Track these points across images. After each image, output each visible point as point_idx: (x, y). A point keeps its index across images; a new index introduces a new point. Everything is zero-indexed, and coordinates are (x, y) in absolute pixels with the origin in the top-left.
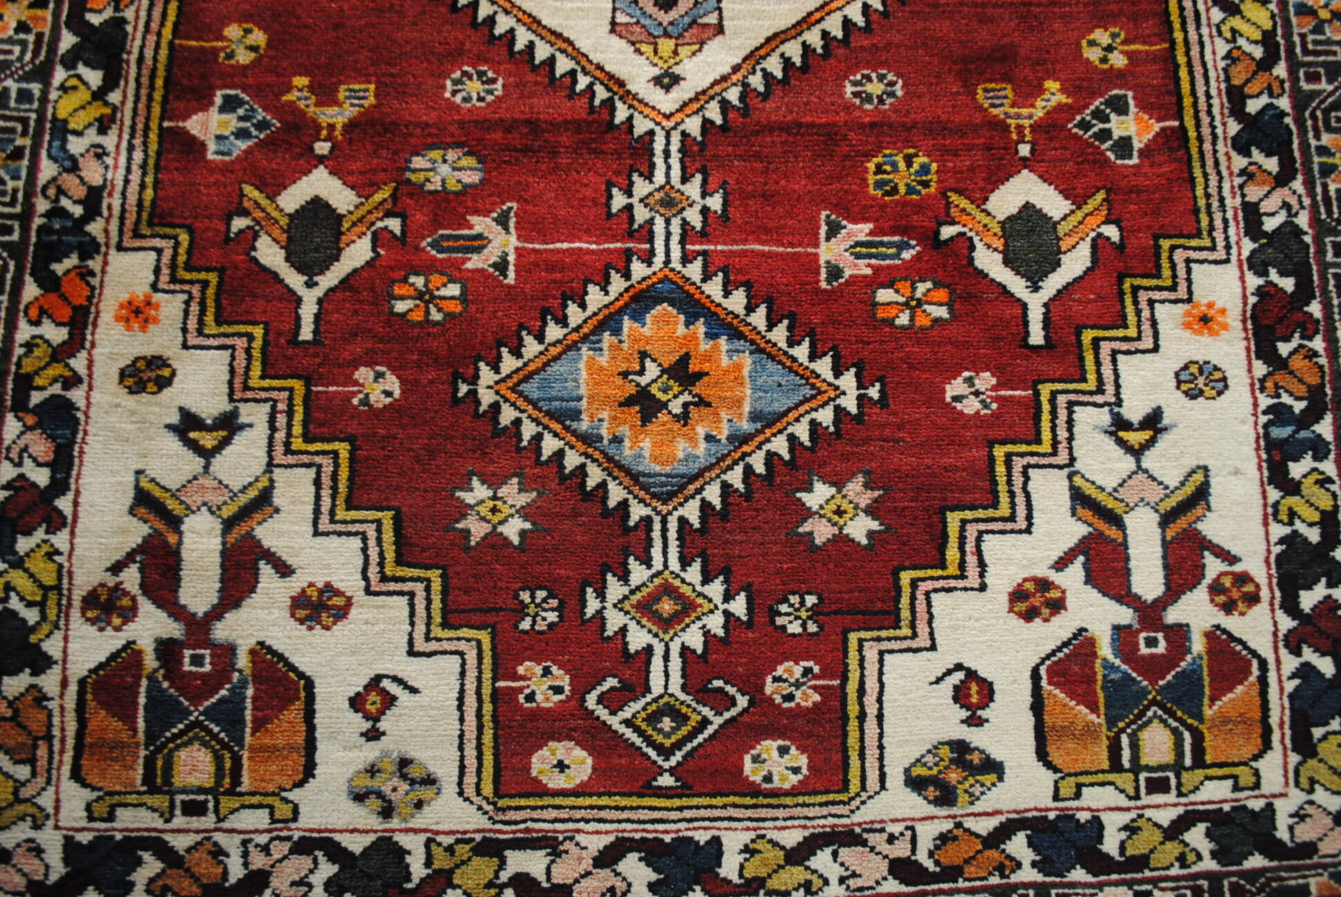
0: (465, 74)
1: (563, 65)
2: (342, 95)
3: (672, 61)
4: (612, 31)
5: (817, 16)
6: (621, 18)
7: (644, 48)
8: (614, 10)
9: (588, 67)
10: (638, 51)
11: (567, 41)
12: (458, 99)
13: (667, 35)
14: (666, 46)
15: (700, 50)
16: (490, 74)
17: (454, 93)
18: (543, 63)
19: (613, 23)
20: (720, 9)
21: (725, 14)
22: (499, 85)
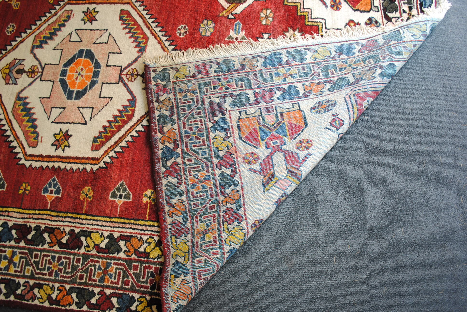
0: (14, 27)
1: (9, 48)
2: (18, 3)
3: (2, 72)
4: (14, 59)
5: (3, 107)
6: (17, 61)
7: (8, 66)
8: (20, 60)
9: (6, 54)
10: (8, 64)
11: (15, 49)
12: (9, 26)
13: (10, 71)
14: (7, 71)
15: (3, 79)
16: (12, 32)
17: (11, 25)
18: (11, 43)
19: (17, 59)
20: (12, 84)
21: (11, 85)
22: (9, 34)
